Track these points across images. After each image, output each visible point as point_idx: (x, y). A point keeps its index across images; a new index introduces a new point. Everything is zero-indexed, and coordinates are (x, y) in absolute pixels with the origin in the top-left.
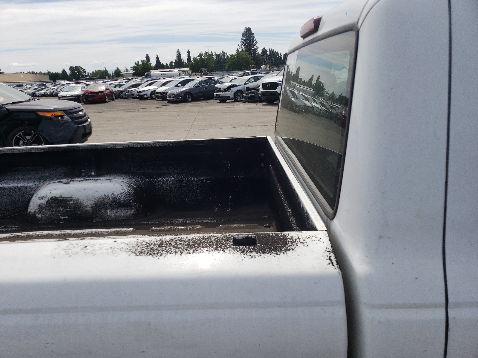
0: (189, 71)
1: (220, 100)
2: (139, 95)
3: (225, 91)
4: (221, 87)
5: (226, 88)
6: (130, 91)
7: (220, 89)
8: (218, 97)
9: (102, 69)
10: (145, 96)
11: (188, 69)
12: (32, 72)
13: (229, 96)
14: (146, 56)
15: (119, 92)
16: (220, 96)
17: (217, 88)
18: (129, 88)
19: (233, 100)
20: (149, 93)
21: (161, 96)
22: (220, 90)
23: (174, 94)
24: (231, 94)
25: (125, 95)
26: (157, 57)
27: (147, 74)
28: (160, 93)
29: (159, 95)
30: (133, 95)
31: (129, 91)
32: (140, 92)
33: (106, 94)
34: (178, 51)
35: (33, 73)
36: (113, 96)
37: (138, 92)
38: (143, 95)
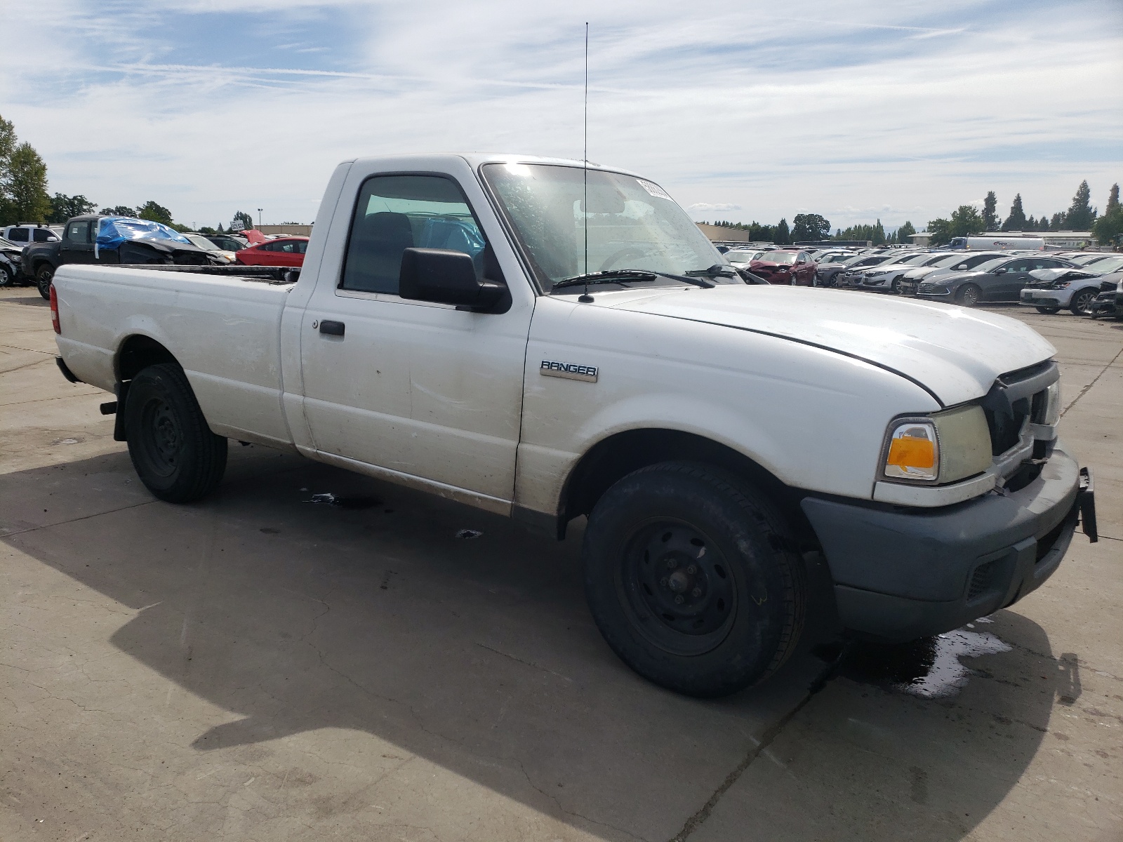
0: (1090, 240)
1: (1037, 307)
2: (866, 282)
3: (1049, 286)
4: (1042, 275)
5: (1053, 279)
6: (854, 271)
7: (1039, 280)
8: (1031, 300)
9: (872, 223)
10: (880, 285)
11: (1088, 234)
12: (724, 222)
13: (1056, 300)
14: (986, 196)
15: (831, 273)
16: (1033, 296)
17: (1035, 279)
18: (857, 265)
19: (1069, 312)
20: (889, 280)
21: (911, 288)
22: (1038, 284)
23: (933, 284)
24: (1063, 295)
25: (843, 280)
26: (1018, 201)
27: (956, 241)
28: (911, 280)
29: (908, 284)
30: (858, 280)
31: (850, 272)
32: (870, 275)
33: (795, 273)
34: (1084, 186)
35: (725, 225)
36: (813, 279)
37: (867, 275)
38: (875, 283)
